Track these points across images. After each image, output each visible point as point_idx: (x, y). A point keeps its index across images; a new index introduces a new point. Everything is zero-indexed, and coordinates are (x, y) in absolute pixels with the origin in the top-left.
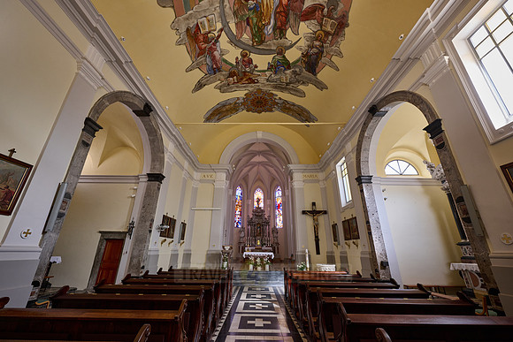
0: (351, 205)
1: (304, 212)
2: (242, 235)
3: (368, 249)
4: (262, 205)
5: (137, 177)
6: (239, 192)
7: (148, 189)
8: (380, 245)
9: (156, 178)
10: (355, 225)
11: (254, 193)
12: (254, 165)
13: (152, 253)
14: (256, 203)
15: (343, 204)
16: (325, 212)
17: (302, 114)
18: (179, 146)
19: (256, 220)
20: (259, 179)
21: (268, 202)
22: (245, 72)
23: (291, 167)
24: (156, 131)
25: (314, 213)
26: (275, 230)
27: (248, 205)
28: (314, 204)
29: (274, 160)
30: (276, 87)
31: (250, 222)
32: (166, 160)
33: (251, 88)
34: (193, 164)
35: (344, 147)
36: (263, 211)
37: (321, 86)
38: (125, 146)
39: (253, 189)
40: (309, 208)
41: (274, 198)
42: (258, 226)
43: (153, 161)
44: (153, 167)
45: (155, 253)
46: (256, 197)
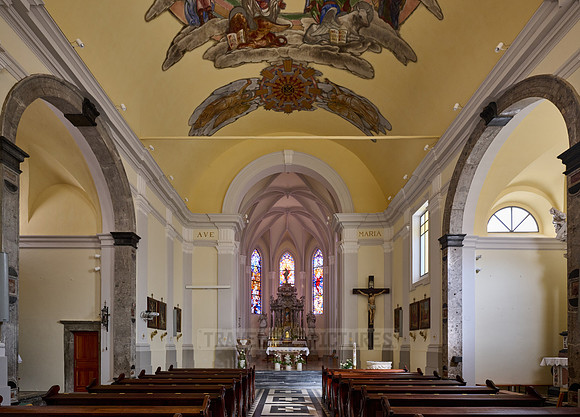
0: (426, 281)
1: (355, 292)
2: (263, 324)
3: (438, 342)
4: (292, 280)
5: (96, 239)
6: (255, 260)
7: (118, 258)
8: (455, 336)
9: (126, 239)
10: (426, 309)
11: (279, 261)
12: (280, 212)
13: (141, 350)
14: (282, 277)
15: (415, 278)
18: (154, 181)
19: (283, 303)
21: (302, 275)
23: (340, 217)
25: (370, 292)
27: (271, 281)
28: (371, 278)
31: (274, 306)
36: (293, 290)
38: (63, 182)
39: (277, 255)
40: (363, 285)
41: (311, 269)
44: (118, 222)
45: (145, 349)
46: (282, 268)
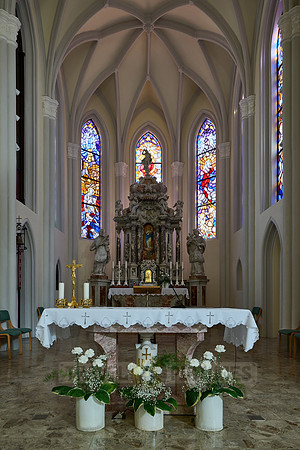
2: (101, 255)
6: (89, 139)
19: (142, 215)
20: (149, 101)
21: (175, 167)
27: (118, 180)
31: (124, 222)
36: (160, 189)
41: (194, 157)
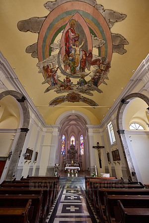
2: (65, 158)
3: (125, 166)
5: (16, 130)
6: (63, 138)
7: (21, 136)
8: (130, 163)
9: (25, 130)
10: (118, 153)
12: (71, 125)
13: (19, 168)
16: (103, 147)
17: (92, 103)
18: (37, 116)
19: (71, 151)
20: (73, 131)
21: (77, 142)
22: (68, 85)
23: (87, 126)
24: (26, 109)
25: (98, 147)
26: (80, 156)
27: (68, 144)
28: (98, 143)
29: (80, 123)
30: (80, 92)
32: (30, 122)
33: (70, 92)
34: (43, 124)
35: (111, 117)
36: (74, 146)
37: (100, 91)
38: (12, 115)
39: (70, 136)
40: (96, 145)
41: (80, 140)
42: (72, 153)
43: (24, 122)
44: (24, 125)
45: (21, 168)
